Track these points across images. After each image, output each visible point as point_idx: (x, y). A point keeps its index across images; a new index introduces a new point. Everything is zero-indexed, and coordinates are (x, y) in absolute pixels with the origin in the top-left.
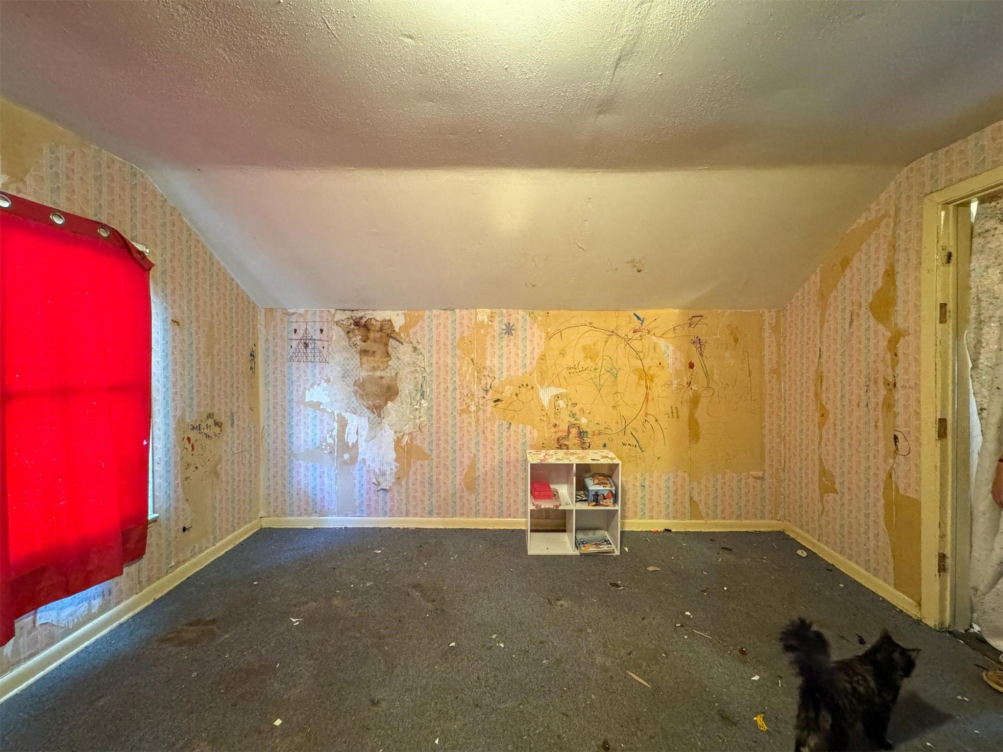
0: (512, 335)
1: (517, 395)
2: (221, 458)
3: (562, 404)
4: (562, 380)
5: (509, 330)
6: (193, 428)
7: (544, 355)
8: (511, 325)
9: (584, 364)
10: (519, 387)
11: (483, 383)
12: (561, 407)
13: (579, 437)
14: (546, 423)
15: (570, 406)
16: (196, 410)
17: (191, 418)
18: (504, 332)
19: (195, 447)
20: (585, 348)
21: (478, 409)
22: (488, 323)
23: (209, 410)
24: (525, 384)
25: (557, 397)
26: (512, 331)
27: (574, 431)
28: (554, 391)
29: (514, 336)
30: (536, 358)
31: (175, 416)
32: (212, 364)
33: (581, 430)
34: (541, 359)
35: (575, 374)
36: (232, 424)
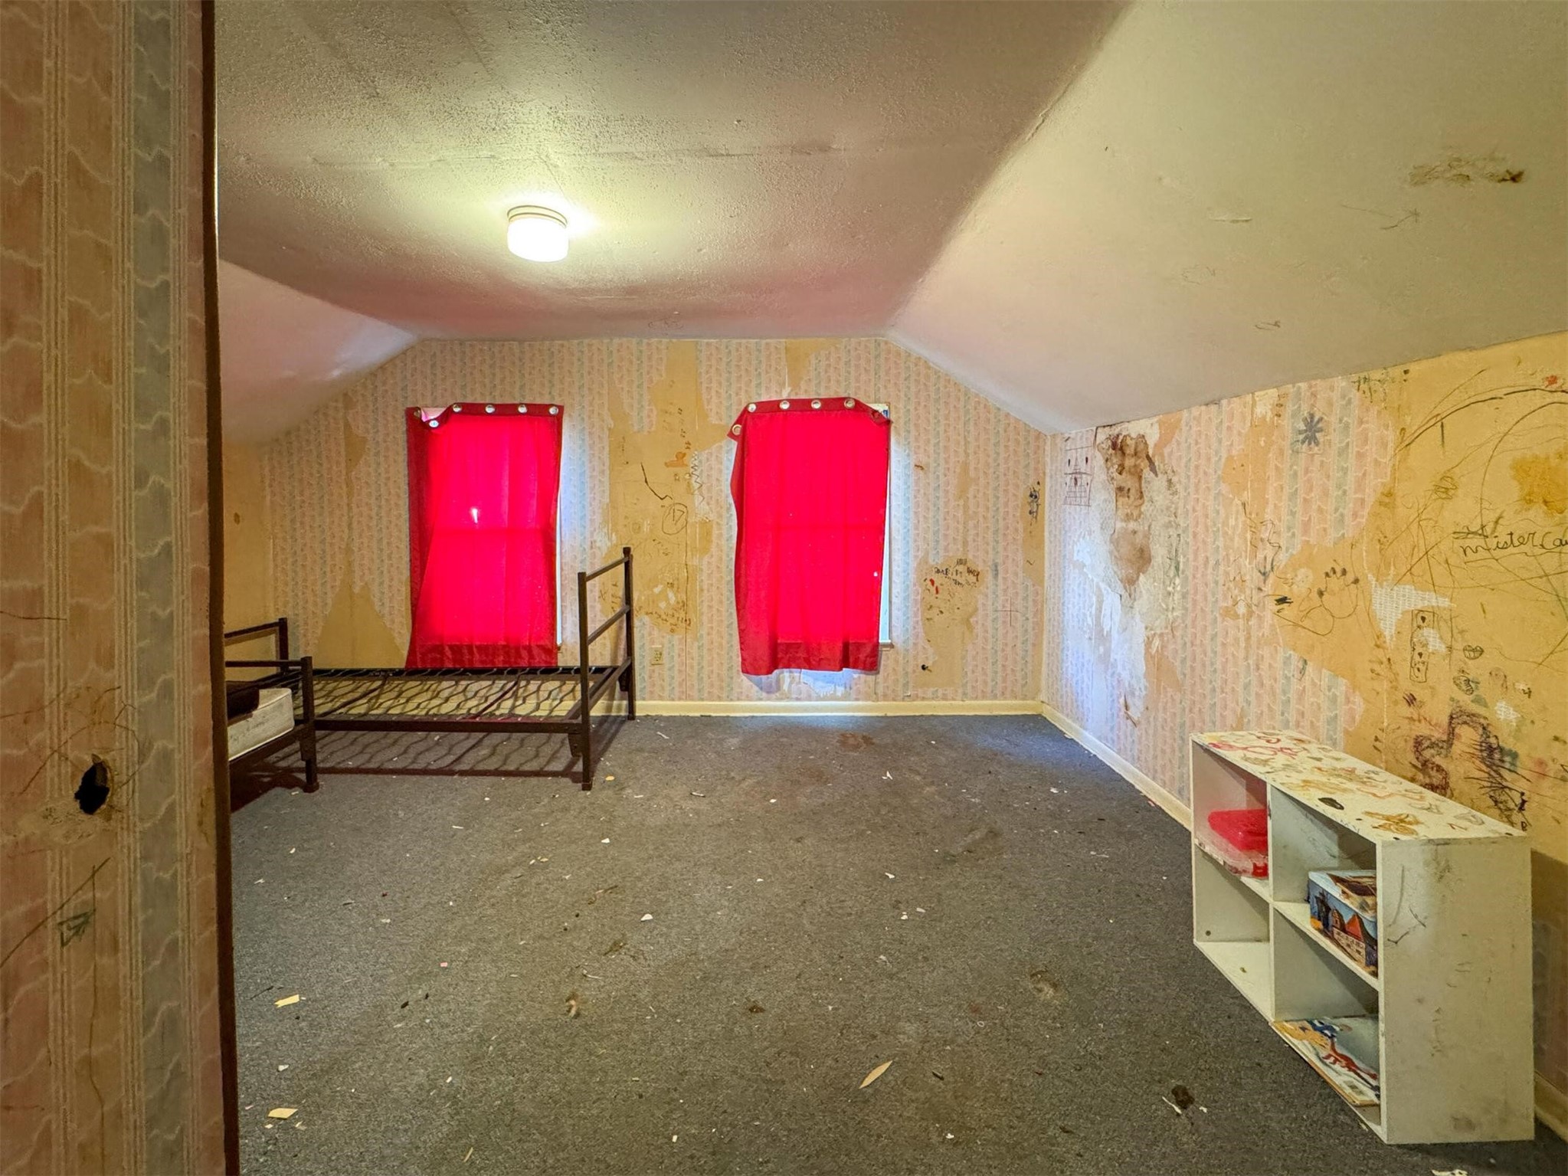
0: (1317, 444)
1: (1321, 594)
2: (976, 610)
3: (1433, 640)
4: (1439, 570)
5: (1312, 431)
6: (938, 571)
7: (1389, 494)
8: (1316, 419)
9: (1516, 522)
10: (1327, 575)
11: (1260, 556)
12: (1431, 649)
13: (1483, 760)
14: (1386, 685)
15: (1458, 655)
16: (942, 553)
17: (936, 560)
18: (1301, 437)
19: (940, 591)
20: (1521, 469)
21: (1250, 614)
22: (1272, 419)
23: (960, 555)
24: (1338, 570)
25: (1421, 618)
26: (1318, 435)
27: (1468, 736)
28: (1412, 598)
29: (1321, 446)
30: (1370, 500)
31: (916, 557)
32: (966, 507)
33: (1492, 740)
34: (1381, 503)
35: (1482, 553)
36: (996, 575)
